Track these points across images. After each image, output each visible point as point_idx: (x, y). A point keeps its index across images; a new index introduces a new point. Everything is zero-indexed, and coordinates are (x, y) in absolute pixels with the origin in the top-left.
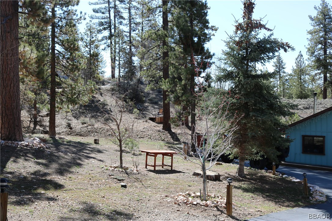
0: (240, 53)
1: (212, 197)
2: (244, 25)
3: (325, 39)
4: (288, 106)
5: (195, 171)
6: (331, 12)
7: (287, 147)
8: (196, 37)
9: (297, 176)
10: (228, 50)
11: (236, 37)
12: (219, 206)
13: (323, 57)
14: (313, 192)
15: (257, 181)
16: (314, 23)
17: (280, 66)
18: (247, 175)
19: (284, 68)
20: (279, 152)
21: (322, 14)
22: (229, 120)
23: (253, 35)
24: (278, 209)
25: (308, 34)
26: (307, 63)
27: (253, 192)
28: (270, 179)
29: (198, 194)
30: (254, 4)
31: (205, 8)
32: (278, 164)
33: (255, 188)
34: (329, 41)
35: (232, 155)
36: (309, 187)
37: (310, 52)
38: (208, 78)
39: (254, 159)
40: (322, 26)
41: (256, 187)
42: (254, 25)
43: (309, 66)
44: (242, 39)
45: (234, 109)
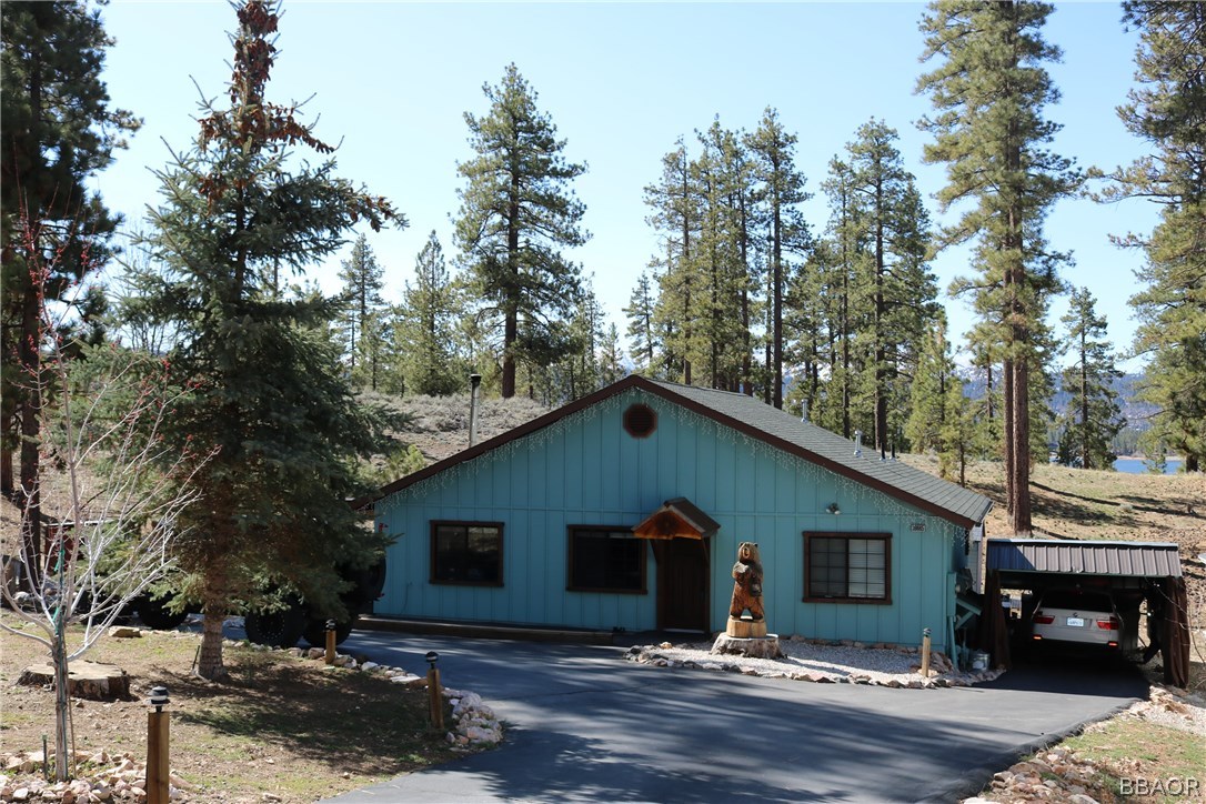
0: (216, 221)
1: (93, 765)
2: (232, 120)
3: (514, 197)
4: (379, 419)
5: (30, 669)
6: (535, 108)
7: (374, 562)
8: (51, 145)
9: (409, 663)
10: (170, 206)
11: (201, 163)
12: (119, 797)
13: (507, 256)
14: (461, 715)
15: (271, 690)
16: (479, 140)
17: (364, 279)
18: (235, 670)
19: (376, 286)
20: (348, 581)
21: (506, 114)
22: (166, 469)
23: (264, 160)
24: (340, 786)
25: (460, 173)
26: (453, 272)
27: (251, 733)
28: (317, 678)
29: (38, 756)
30: (273, 50)
31: (96, 40)
32: (345, 622)
33: (261, 716)
34: (527, 204)
35: (180, 599)
36: (446, 699)
37: (466, 237)
38: (94, 305)
39: (262, 610)
40: (504, 152)
41: (266, 712)
42: (268, 125)
43: (459, 283)
44: (224, 172)
45: (185, 428)
